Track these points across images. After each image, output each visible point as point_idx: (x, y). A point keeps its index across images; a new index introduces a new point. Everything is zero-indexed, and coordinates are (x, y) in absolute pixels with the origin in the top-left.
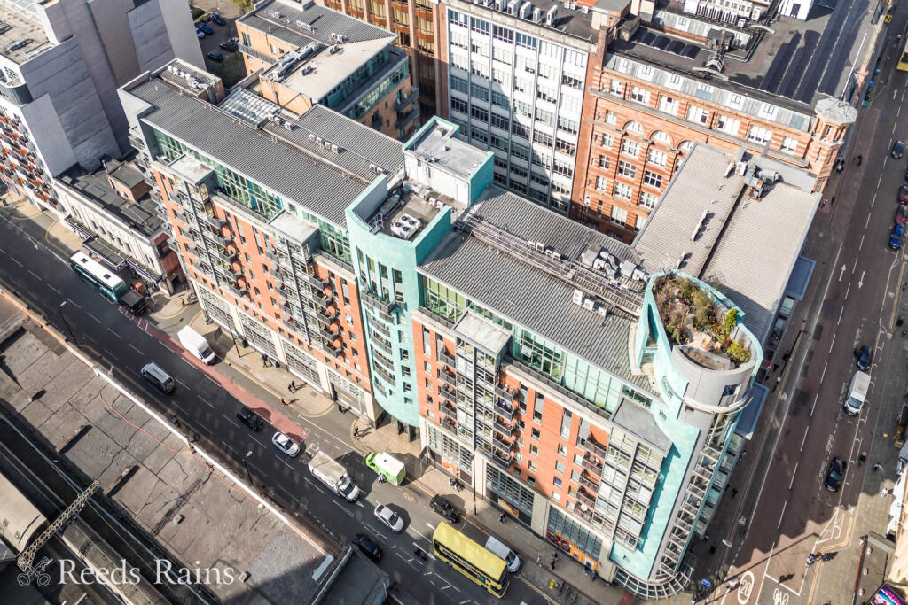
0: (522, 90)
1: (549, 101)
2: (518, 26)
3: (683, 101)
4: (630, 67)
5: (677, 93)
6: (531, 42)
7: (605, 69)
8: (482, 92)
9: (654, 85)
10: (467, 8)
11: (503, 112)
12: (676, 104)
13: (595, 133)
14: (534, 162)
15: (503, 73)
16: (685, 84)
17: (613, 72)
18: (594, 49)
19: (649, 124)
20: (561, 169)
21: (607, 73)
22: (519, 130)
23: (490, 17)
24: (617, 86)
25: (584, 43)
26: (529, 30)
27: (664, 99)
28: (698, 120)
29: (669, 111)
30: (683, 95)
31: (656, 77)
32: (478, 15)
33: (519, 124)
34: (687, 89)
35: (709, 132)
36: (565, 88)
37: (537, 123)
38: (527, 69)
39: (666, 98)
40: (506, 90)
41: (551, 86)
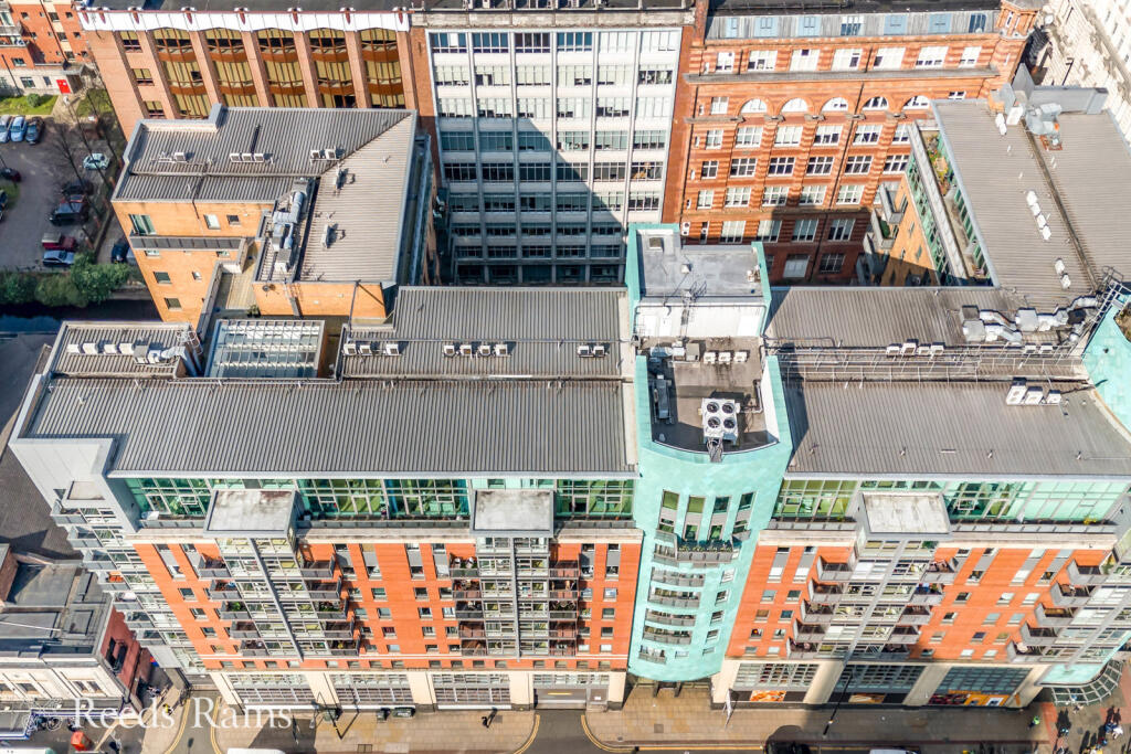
0: (570, 114)
1: (617, 115)
2: (557, 22)
3: (826, 48)
4: (742, 26)
5: (818, 40)
6: (584, 40)
7: (708, 42)
8: (502, 140)
9: (783, 41)
10: (464, 22)
11: (540, 157)
12: (815, 55)
13: (694, 135)
14: (595, 208)
15: (536, 100)
16: (823, 24)
17: (720, 41)
18: (689, 18)
19: (778, 96)
20: (640, 203)
21: (713, 45)
22: (568, 173)
23: (507, 23)
24: (726, 59)
25: (672, 14)
26: (579, 22)
27: (797, 55)
28: (846, 66)
29: (805, 68)
30: (826, 39)
31: (782, 27)
32: (485, 27)
33: (568, 164)
34: (828, 30)
35: (864, 77)
36: (645, 89)
37: (599, 153)
38: (577, 82)
39: (801, 51)
40: (543, 124)
41: (619, 94)
